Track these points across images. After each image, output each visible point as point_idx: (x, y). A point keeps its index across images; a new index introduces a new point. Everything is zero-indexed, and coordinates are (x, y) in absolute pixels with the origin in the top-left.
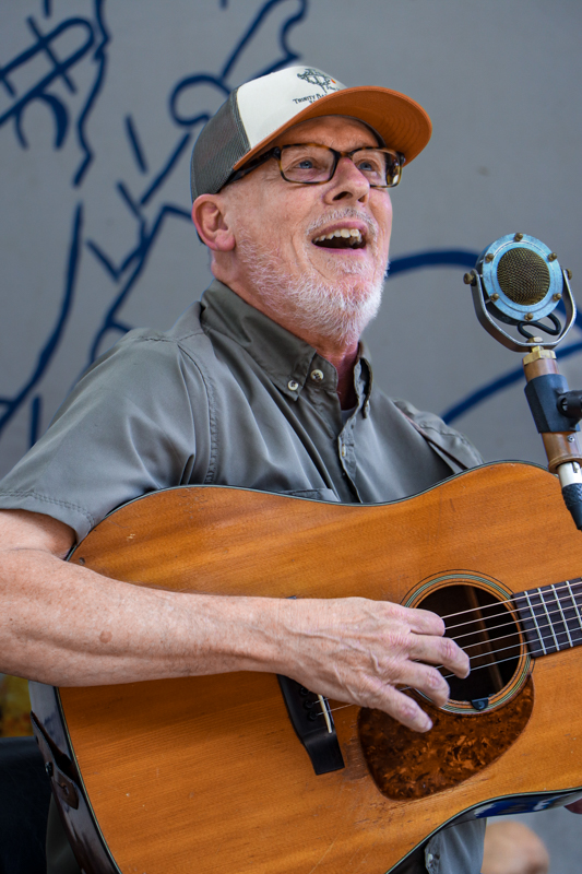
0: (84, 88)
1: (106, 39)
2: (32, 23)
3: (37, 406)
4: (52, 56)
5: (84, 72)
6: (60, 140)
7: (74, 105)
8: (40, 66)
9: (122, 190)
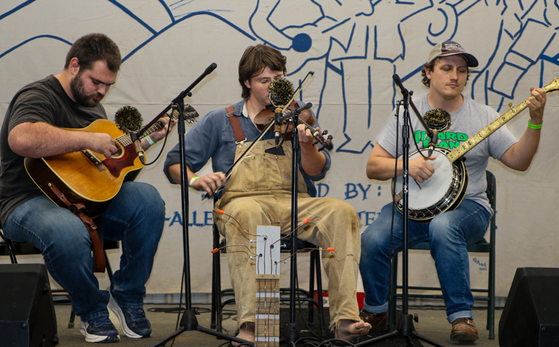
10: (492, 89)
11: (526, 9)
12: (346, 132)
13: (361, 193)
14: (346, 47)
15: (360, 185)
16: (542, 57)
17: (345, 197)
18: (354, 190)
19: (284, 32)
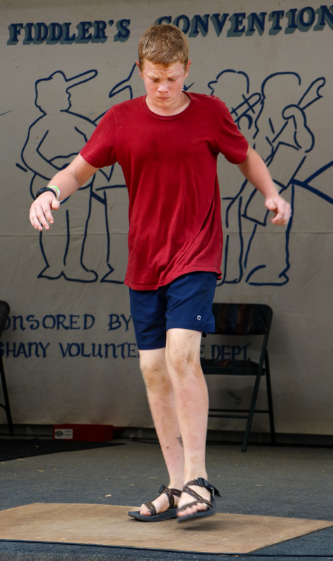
0: (257, 113)
1: (264, 97)
2: (243, 96)
3: (241, 199)
4: (248, 104)
5: (257, 108)
6: (249, 127)
7: (254, 117)
8: (246, 107)
9: (267, 138)
10: (245, 216)
11: (277, 132)
12: (110, 262)
13: (124, 324)
14: (108, 175)
15: (123, 316)
16: (293, 181)
17: (109, 328)
18: (118, 321)
19: (53, 162)
